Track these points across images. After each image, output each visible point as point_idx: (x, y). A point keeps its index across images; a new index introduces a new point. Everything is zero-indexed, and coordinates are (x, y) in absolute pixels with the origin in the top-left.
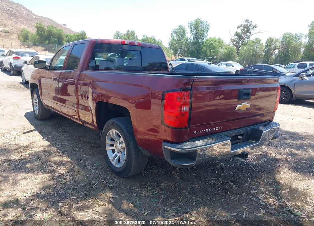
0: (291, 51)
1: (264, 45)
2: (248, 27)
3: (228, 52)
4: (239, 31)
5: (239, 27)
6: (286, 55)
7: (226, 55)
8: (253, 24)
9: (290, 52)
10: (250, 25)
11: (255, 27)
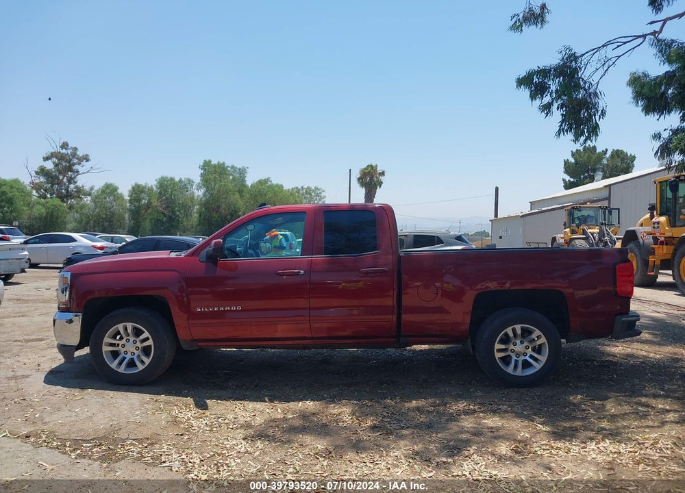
0: (178, 211)
1: (127, 198)
2: (70, 160)
3: (47, 213)
4: (49, 165)
5: (46, 159)
6: (171, 219)
7: (45, 219)
8: (80, 153)
9: (178, 213)
10: (74, 155)
11: (86, 158)
